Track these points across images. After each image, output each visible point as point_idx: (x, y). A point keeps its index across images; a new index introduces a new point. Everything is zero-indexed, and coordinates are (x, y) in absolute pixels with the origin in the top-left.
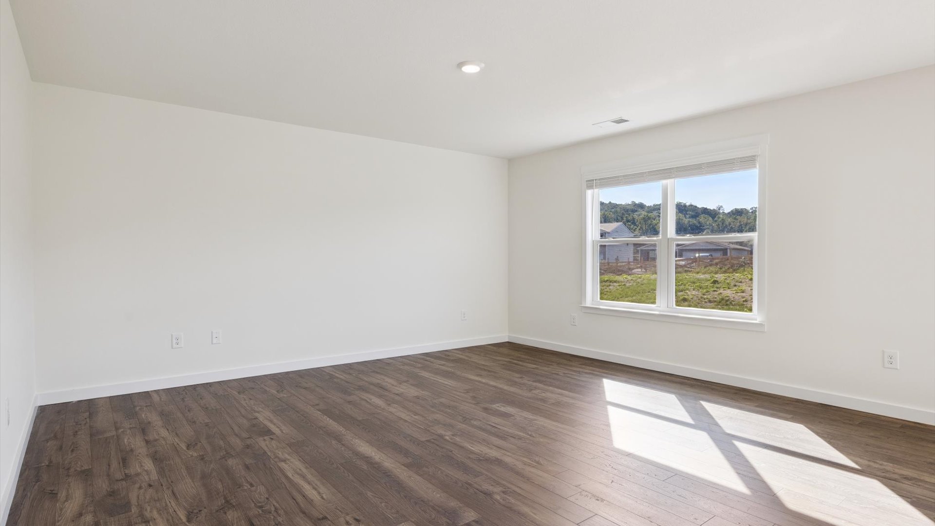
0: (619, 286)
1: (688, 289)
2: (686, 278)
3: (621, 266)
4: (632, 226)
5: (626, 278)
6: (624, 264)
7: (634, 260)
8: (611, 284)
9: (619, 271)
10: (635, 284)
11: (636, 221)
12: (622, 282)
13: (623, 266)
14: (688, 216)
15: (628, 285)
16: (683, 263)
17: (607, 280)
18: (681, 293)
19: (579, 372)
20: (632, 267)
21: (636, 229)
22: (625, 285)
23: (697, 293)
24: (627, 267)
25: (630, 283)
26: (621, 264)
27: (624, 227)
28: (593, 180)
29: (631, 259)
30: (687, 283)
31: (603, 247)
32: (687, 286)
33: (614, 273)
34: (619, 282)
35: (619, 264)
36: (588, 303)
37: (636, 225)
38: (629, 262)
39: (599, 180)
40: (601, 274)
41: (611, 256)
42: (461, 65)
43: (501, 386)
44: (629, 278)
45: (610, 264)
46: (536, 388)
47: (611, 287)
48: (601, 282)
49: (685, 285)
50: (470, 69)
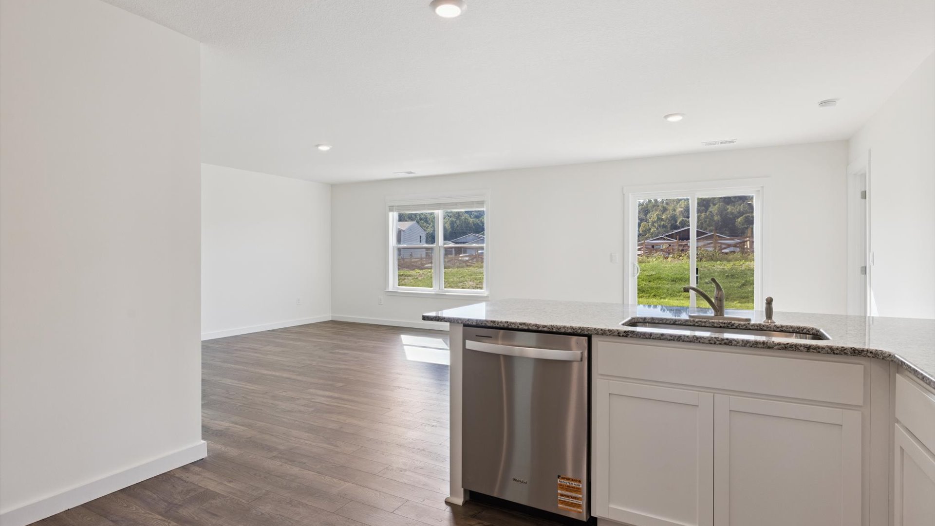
0: (413, 279)
1: (466, 281)
2: (465, 272)
3: (414, 262)
4: (425, 224)
5: (418, 272)
6: (417, 260)
7: (426, 256)
8: (406, 278)
9: (413, 266)
10: (425, 277)
11: (428, 219)
12: (415, 276)
13: (417, 262)
14: (472, 216)
15: (420, 278)
16: (467, 259)
17: (403, 275)
18: (461, 284)
19: (385, 333)
20: (425, 262)
21: (428, 227)
22: (417, 278)
23: (472, 283)
24: (420, 263)
25: (421, 277)
26: (415, 260)
27: (417, 226)
28: (393, 206)
29: (424, 256)
30: (466, 276)
31: (399, 250)
32: (466, 279)
33: (409, 268)
34: (412, 276)
35: (413, 260)
36: (391, 289)
37: (428, 223)
38: (422, 258)
39: (398, 206)
40: (399, 269)
41: (406, 255)
42: (318, 146)
43: (335, 342)
44: (421, 272)
45: (405, 260)
46: (359, 342)
47: (405, 280)
48: (399, 276)
49: (464, 277)
50: (324, 148)
